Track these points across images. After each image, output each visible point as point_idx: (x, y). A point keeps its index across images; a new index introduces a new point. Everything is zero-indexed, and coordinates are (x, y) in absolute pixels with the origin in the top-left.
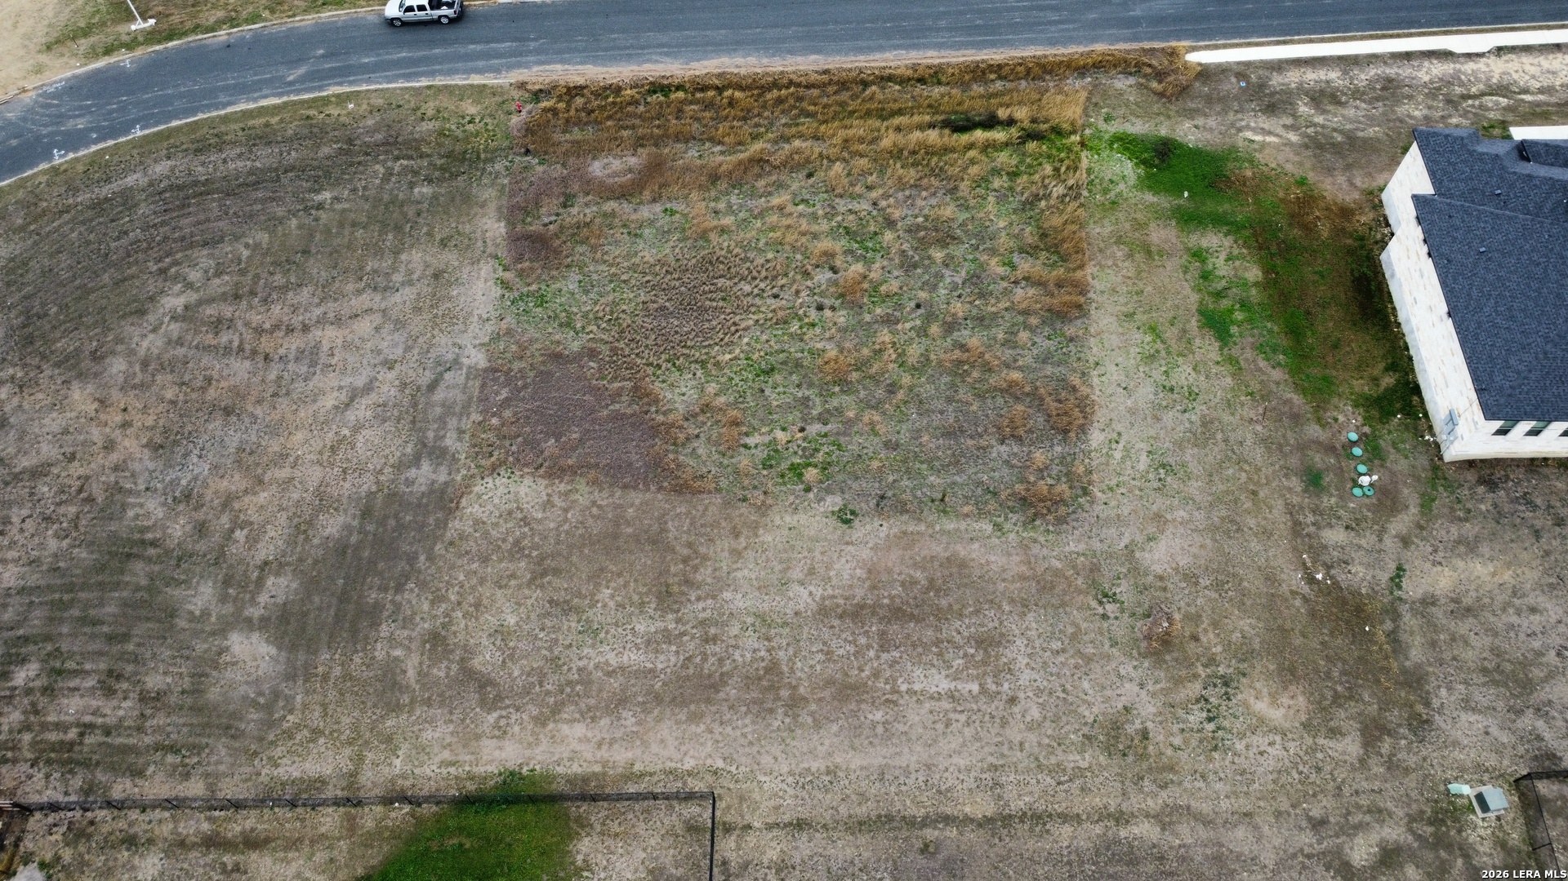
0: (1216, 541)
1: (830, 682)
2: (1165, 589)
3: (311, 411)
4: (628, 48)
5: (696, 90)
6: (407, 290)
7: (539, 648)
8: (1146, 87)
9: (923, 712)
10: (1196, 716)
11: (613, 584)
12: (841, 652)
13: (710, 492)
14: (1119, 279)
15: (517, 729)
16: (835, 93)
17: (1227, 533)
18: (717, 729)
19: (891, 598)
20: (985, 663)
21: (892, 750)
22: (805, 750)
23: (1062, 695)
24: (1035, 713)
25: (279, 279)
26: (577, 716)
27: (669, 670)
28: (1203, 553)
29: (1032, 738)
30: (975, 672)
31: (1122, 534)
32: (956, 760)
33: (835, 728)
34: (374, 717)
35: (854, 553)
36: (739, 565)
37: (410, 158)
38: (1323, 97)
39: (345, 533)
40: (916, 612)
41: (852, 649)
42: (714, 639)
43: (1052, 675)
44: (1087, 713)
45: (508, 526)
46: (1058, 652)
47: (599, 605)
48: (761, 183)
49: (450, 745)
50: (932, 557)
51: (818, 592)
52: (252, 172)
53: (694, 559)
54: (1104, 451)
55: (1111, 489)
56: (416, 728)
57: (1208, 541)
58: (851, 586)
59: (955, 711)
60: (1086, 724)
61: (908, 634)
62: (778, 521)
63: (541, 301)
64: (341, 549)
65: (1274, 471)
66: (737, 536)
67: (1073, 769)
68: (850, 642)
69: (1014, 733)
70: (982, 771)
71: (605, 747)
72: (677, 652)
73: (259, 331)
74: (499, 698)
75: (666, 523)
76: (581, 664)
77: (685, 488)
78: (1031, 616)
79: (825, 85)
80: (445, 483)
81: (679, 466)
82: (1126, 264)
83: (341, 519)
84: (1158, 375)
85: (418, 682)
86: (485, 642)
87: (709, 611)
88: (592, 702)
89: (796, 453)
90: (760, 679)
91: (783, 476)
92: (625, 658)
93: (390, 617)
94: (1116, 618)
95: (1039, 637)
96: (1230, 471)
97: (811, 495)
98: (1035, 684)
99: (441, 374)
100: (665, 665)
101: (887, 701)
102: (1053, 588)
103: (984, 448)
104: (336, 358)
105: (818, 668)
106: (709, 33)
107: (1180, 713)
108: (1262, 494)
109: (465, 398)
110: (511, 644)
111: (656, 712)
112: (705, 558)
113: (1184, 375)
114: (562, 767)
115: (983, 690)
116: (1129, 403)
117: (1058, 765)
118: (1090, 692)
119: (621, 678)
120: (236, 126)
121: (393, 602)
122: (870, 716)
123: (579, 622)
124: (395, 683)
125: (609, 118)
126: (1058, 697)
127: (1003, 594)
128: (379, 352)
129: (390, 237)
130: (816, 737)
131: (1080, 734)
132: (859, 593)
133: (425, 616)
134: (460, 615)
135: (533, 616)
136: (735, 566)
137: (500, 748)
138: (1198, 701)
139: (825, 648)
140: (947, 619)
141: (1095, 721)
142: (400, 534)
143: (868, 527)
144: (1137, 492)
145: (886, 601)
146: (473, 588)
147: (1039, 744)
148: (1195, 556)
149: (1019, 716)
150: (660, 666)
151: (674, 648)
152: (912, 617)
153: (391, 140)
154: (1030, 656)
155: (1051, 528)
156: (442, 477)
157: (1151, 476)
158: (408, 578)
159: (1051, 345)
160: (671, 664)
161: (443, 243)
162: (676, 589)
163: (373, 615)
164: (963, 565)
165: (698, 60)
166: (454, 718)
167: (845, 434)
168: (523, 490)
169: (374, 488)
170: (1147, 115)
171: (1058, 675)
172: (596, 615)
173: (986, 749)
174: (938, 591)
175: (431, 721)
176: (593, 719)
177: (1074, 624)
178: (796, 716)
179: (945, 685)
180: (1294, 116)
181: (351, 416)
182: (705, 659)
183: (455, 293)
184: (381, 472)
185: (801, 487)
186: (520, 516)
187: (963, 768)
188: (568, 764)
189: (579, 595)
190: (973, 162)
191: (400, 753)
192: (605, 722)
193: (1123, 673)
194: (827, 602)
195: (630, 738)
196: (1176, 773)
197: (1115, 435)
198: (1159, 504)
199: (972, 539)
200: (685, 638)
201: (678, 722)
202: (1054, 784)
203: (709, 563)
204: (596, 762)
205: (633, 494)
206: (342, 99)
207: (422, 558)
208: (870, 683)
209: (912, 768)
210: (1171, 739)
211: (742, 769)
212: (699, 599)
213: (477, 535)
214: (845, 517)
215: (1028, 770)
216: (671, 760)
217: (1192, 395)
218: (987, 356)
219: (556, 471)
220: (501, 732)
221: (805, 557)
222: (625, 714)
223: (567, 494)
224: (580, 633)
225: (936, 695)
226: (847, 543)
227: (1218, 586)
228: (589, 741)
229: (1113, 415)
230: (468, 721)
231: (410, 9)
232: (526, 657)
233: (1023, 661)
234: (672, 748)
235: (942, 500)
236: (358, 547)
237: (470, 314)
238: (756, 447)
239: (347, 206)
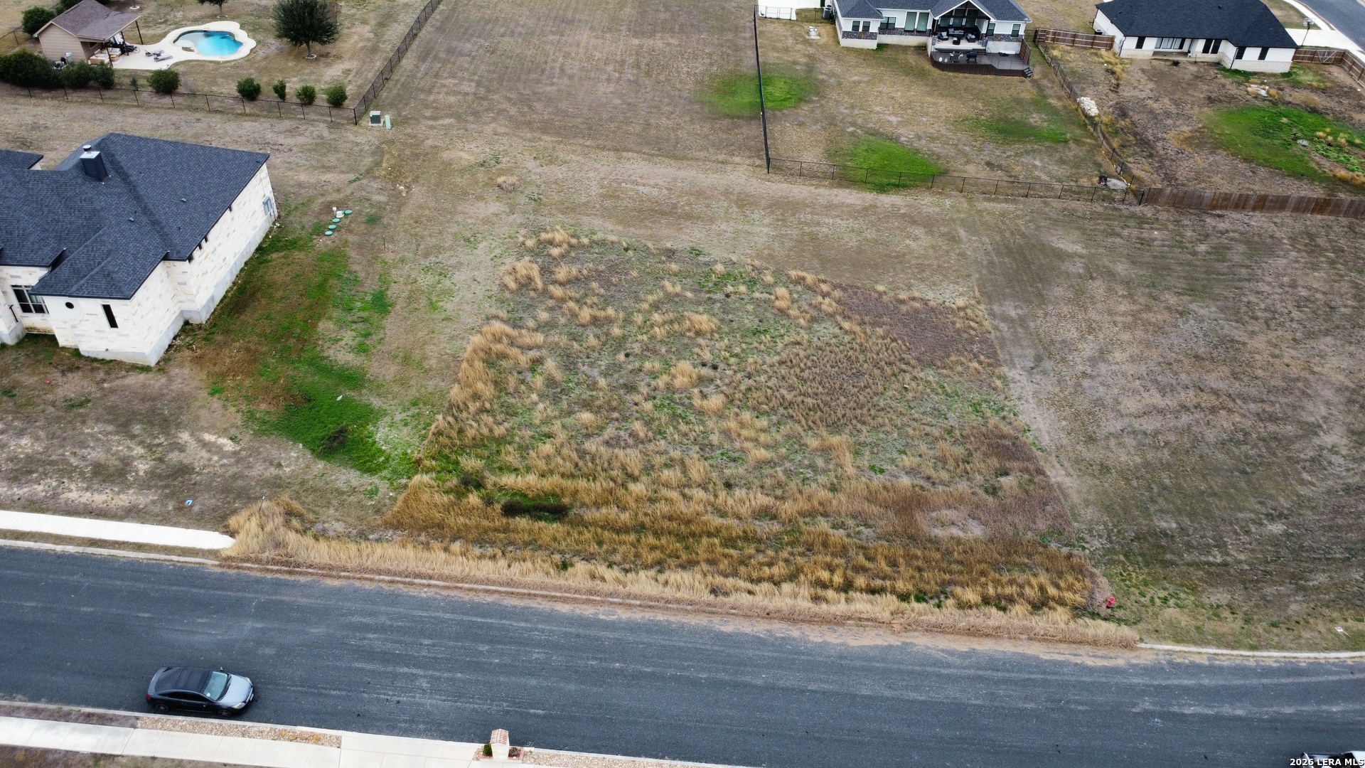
6: (1113, 430)
7: (886, 230)
9: (654, 182)
11: (849, 247)
12: (700, 206)
15: (886, 206)
18: (771, 193)
19: (668, 219)
20: (615, 191)
22: (721, 181)
25: (1249, 450)
26: (853, 206)
28: (466, 206)
30: (622, 189)
35: (690, 238)
37: (1210, 564)
42: (778, 220)
45: (933, 279)
46: (572, 188)
47: (855, 241)
49: (922, 205)
51: (714, 227)
53: (798, 250)
56: (946, 212)
58: (693, 227)
60: (565, 166)
61: (659, 206)
64: (1045, 281)
70: (626, 163)
71: (833, 195)
72: (800, 219)
74: (902, 217)
76: (858, 222)
78: (584, 201)
83: (1056, 294)
99: (1037, 366)
100: (806, 216)
101: (674, 188)
109: (1007, 349)
110: (904, 234)
111: (807, 202)
114: (855, 192)
119: (831, 214)
122: (684, 185)
123: (865, 236)
124: (969, 228)
127: (598, 211)
128: (1103, 385)
129: (1167, 481)
130: (715, 183)
131: (570, 164)
132: (688, 224)
133: (967, 250)
134: (944, 247)
135: (896, 242)
137: (893, 201)
138: (501, 163)
139: (710, 208)
141: (560, 166)
143: (681, 246)
144: (493, 234)
145: (671, 219)
153: (1250, 586)
156: (996, 307)
157: (480, 239)
158: (989, 265)
161: (1105, 468)
163: (1001, 253)
164: (620, 223)
166: (925, 213)
169: (1044, 306)
172: (856, 237)
174: (638, 217)
175: (938, 214)
176: (843, 204)
177: (559, 195)
179: (640, 188)
181: (1094, 346)
182: (783, 214)
183: (1064, 423)
184: (1045, 314)
186: (927, 283)
188: (852, 192)
189: (869, 246)
191: (949, 206)
192: (836, 202)
194: (709, 223)
195: (820, 196)
198: (482, 227)
200: (796, 222)
201: (794, 197)
204: (836, 191)
211: (754, 180)
213: (952, 278)
214: (696, 252)
216: (795, 187)
220: (895, 206)
222: (825, 203)
224: (863, 233)
226: (695, 242)
228: (843, 198)
234: (795, 191)
237: (1038, 405)
239: (1241, 515)
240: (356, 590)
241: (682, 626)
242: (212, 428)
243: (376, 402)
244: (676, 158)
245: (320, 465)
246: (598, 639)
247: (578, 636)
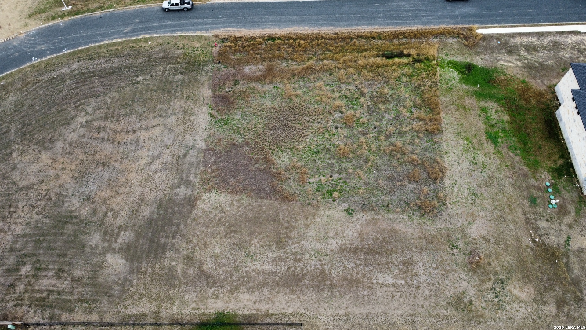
0: (496, 225)
1: (346, 279)
2: (477, 244)
3: (137, 165)
4: (257, 22)
5: (285, 39)
6: (173, 117)
7: (230, 263)
8: (461, 43)
9: (383, 291)
10: (491, 295)
11: (258, 237)
12: (349, 266)
13: (296, 201)
14: (454, 119)
15: (222, 295)
16: (340, 42)
17: (500, 221)
18: (302, 297)
19: (368, 245)
20: (407, 272)
21: (371, 307)
22: (337, 306)
23: (437, 286)
24: (427, 293)
25: (123, 111)
26: (246, 290)
27: (281, 273)
28: (491, 229)
29: (427, 303)
30: (403, 276)
31: (459, 221)
32: (396, 311)
33: (348, 297)
34: (165, 289)
35: (353, 226)
36: (308, 231)
37: (173, 64)
38: (530, 48)
39: (152, 214)
40: (378, 251)
41: (353, 265)
42: (299, 260)
43: (433, 277)
44: (448, 293)
45: (216, 213)
46: (435, 268)
47: (253, 246)
48: (312, 77)
49: (195, 301)
50: (384, 229)
51: (340, 242)
52: (111, 68)
53: (290, 228)
54: (450, 188)
55: (454, 203)
56: (182, 294)
57: (493, 225)
58: (352, 240)
59: (396, 291)
60: (448, 298)
61: (376, 260)
62: (323, 213)
63: (227, 123)
64: (150, 221)
65: (517, 197)
66: (307, 219)
67: (443, 316)
68: (353, 262)
69: (420, 301)
70: (407, 316)
71: (257, 303)
72: (285, 265)
73: (115, 132)
74: (214, 282)
75: (279, 213)
76: (247, 269)
77: (286, 198)
78: (424, 254)
79: (336, 39)
80: (191, 195)
81: (283, 190)
82: (456, 113)
83: (150, 209)
84: (470, 157)
85: (182, 275)
86: (208, 259)
87: (297, 249)
88: (251, 285)
89: (329, 186)
90: (318, 277)
91: (324, 195)
92: (264, 267)
93: (170, 249)
94: (458, 255)
95: (428, 262)
96: (500, 197)
97: (336, 203)
98: (427, 281)
99: (188, 151)
100: (280, 270)
101: (368, 287)
102: (432, 242)
103: (403, 186)
104: (146, 144)
105: (341, 273)
106: (289, 17)
107: (485, 294)
108: (513, 206)
109: (197, 161)
110: (219, 261)
111: (277, 289)
112: (294, 227)
113: (480, 158)
114: (240, 311)
115: (406, 283)
116: (459, 168)
117: (437, 314)
118: (449, 285)
119: (263, 275)
120: (105, 50)
121: (171, 242)
122: (362, 293)
123: (245, 252)
124: (173, 276)
125: (252, 49)
126: (436, 287)
127: (413, 244)
128: (163, 141)
129: (166, 95)
130: (341, 301)
131: (445, 302)
132: (356, 243)
133: (184, 249)
134: (198, 248)
135: (227, 249)
136: (306, 231)
137: (216, 303)
138: (491, 289)
139: (343, 265)
140: (391, 254)
141: (451, 297)
142: (173, 215)
143: (359, 216)
144: (464, 205)
145: (367, 246)
146: (203, 238)
147: (429, 305)
148: (488, 231)
149: (421, 294)
150: (278, 271)
151: (283, 264)
152: (377, 253)
153: (166, 57)
154: (424, 270)
155: (431, 218)
156: (189, 193)
157: (469, 198)
158: (177, 233)
159: (428, 144)
160: (282, 270)
161: (187, 98)
162: (283, 240)
163: (164, 248)
164: (396, 232)
165: (286, 28)
166: (197, 290)
167: (348, 178)
168: (222, 198)
169: (162, 197)
170: (462, 54)
171: (436, 278)
172: (252, 249)
173: (408, 307)
174: (387, 243)
175: (187, 291)
176: (252, 292)
177: (441, 257)
178: (332, 292)
179: (392, 281)
180: (519, 55)
181: (153, 167)
182: (296, 268)
183: (192, 118)
184: (165, 190)
185: (332, 199)
186: (221, 209)
187: (399, 314)
188: (243, 310)
189: (245, 242)
190: (395, 71)
191: (176, 304)
192: (257, 293)
193: (461, 277)
194: (343, 246)
195: (267, 300)
196: (483, 318)
197: (454, 181)
198: (473, 209)
199: (400, 222)
200: (287, 260)
201: (285, 294)
202: (436, 322)
203: (296, 230)
204: (254, 309)
205: (265, 201)
206: (146, 40)
207: (182, 225)
208: (361, 279)
209: (379, 314)
210: (481, 304)
211: (312, 313)
212: (292, 244)
213: (204, 216)
214: (349, 212)
215: (426, 316)
216: (284, 309)
217: (484, 166)
218: (403, 148)
219: (234, 191)
220: (216, 297)
221: (334, 228)
222: (264, 290)
223: (239, 200)
224: (246, 256)
225: (388, 285)
226: (350, 223)
227: (497, 243)
228: (250, 300)
229: (454, 174)
230: (202, 292)
231: (173, 5)
232: (225, 266)
233: (422, 272)
234: (284, 304)
235: (387, 206)
236: (156, 221)
237: (199, 127)
238: (313, 183)
239: (149, 82)
242: (513, 68)
243: (464, 86)
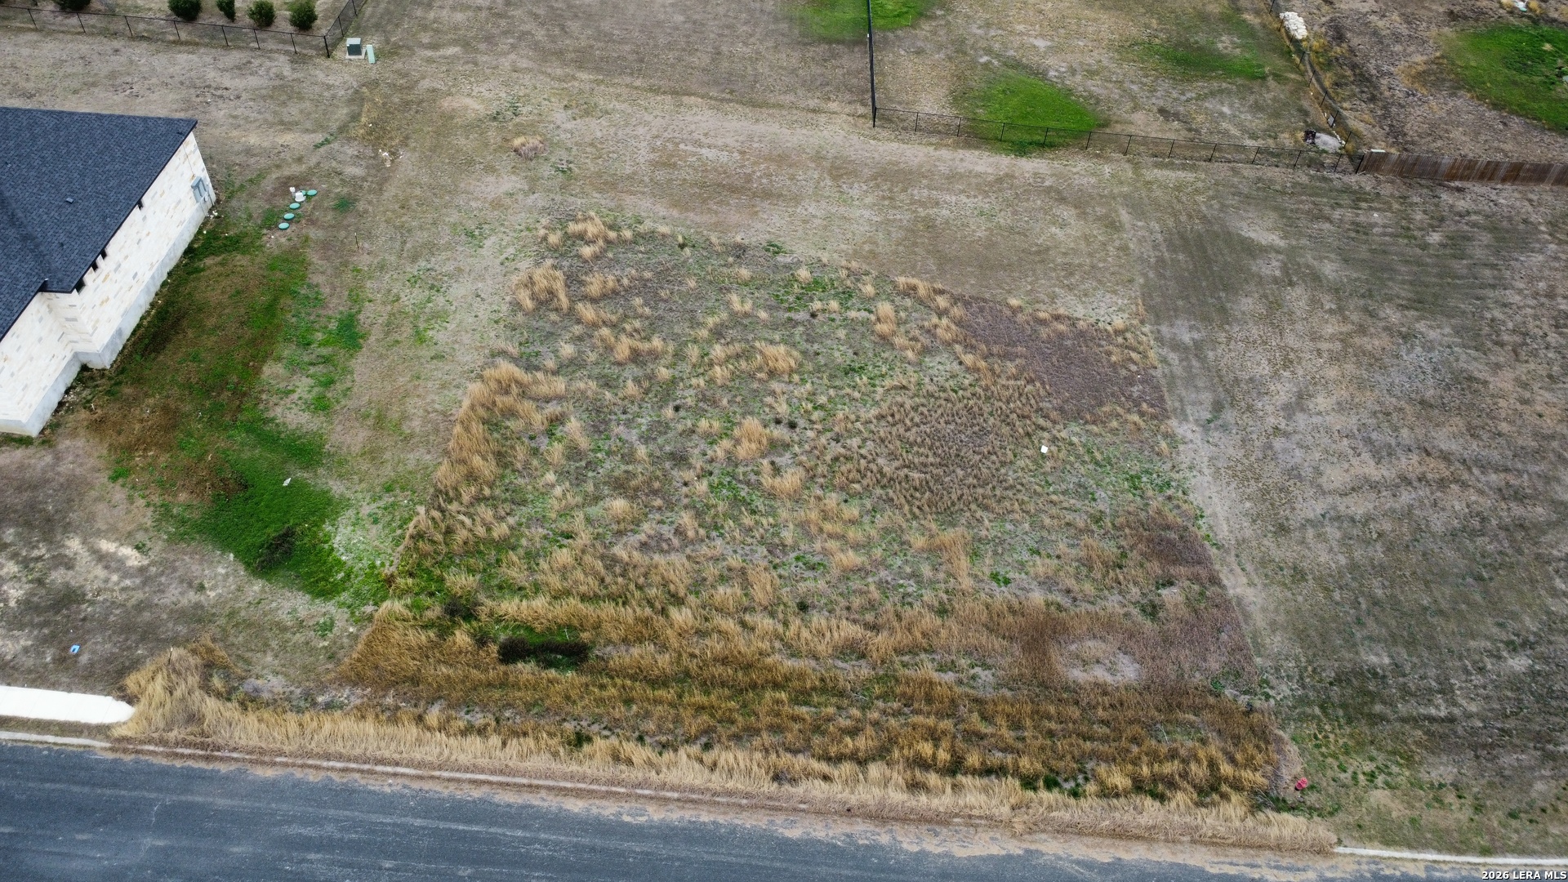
0: (456, 186)
1: (791, 165)
2: (514, 167)
3: (1336, 395)
6: (1311, 515)
7: (1025, 212)
9: (723, 142)
10: (526, 109)
11: (976, 238)
12: (782, 178)
15: (1027, 176)
18: (876, 156)
19: (739, 199)
20: (671, 156)
21: (748, 130)
22: (811, 139)
26: (983, 176)
27: (918, 188)
28: (470, 181)
30: (680, 153)
31: (533, 201)
32: (704, 119)
33: (789, 144)
35: (768, 227)
37: (1432, 719)
39: (1233, 299)
42: (884, 198)
44: (604, 122)
45: (1083, 287)
46: (614, 152)
47: (984, 228)
56: (1104, 185)
58: (772, 210)
65: (375, 217)
71: (958, 159)
72: (913, 196)
74: (1047, 192)
76: (988, 200)
80: (1159, 324)
83: (1243, 308)
84: (439, 301)
85: (1115, 207)
86: (1071, 221)
87: (891, 213)
90: (846, 174)
92: (954, 198)
94: (561, 160)
99: (1215, 417)
100: (921, 191)
101: (749, 151)
104: (1346, 444)
109: (1177, 392)
110: (1049, 217)
114: (986, 154)
116: (480, 285)
119: (954, 189)
123: (998, 222)
124: (1133, 208)
127: (646, 186)
128: (1300, 446)
130: (802, 143)
131: (612, 115)
132: (765, 205)
135: (1037, 230)
136: (872, 234)
137: (1035, 168)
143: (754, 240)
145: (744, 198)
156: (1165, 329)
157: (488, 232)
163: (1173, 246)
168: (1080, 310)
169: (1227, 327)
172: (985, 224)
176: (970, 172)
178: (818, 153)
181: (1290, 387)
182: (890, 189)
183: (1248, 505)
184: (1228, 339)
186: (1076, 292)
188: (983, 155)
189: (1002, 236)
192: (961, 170)
193: (569, 135)
194: (792, 204)
195: (940, 161)
197: (507, 264)
198: (491, 214)
200: (908, 202)
201: (906, 163)
202: (638, 101)
203: (895, 240)
204: (962, 154)
205: (973, 293)
207: (1152, 276)
209: (735, 121)
210: (549, 104)
211: (855, 137)
212: (900, 221)
213: (1109, 284)
214: (774, 248)
216: (907, 148)
217: (414, 280)
220: (1038, 175)
221: (811, 230)
222: (947, 172)
224: (995, 216)
225: (712, 148)
226: (773, 233)
228: (971, 164)
230: (1065, 184)
232: (1034, 209)
240: (297, 784)
241: (733, 830)
242: (112, 532)
243: (337, 488)
244: (754, 104)
245: (257, 586)
246: (622, 854)
247: (593, 849)
